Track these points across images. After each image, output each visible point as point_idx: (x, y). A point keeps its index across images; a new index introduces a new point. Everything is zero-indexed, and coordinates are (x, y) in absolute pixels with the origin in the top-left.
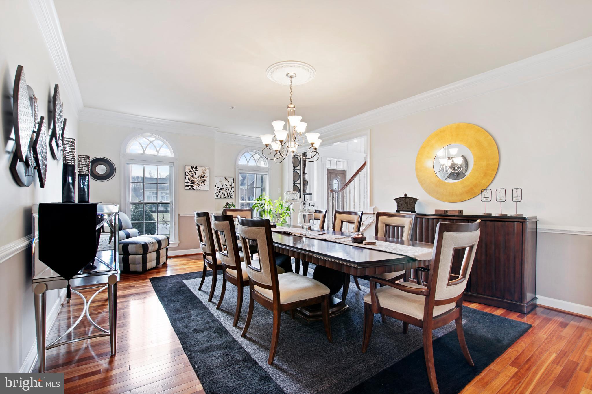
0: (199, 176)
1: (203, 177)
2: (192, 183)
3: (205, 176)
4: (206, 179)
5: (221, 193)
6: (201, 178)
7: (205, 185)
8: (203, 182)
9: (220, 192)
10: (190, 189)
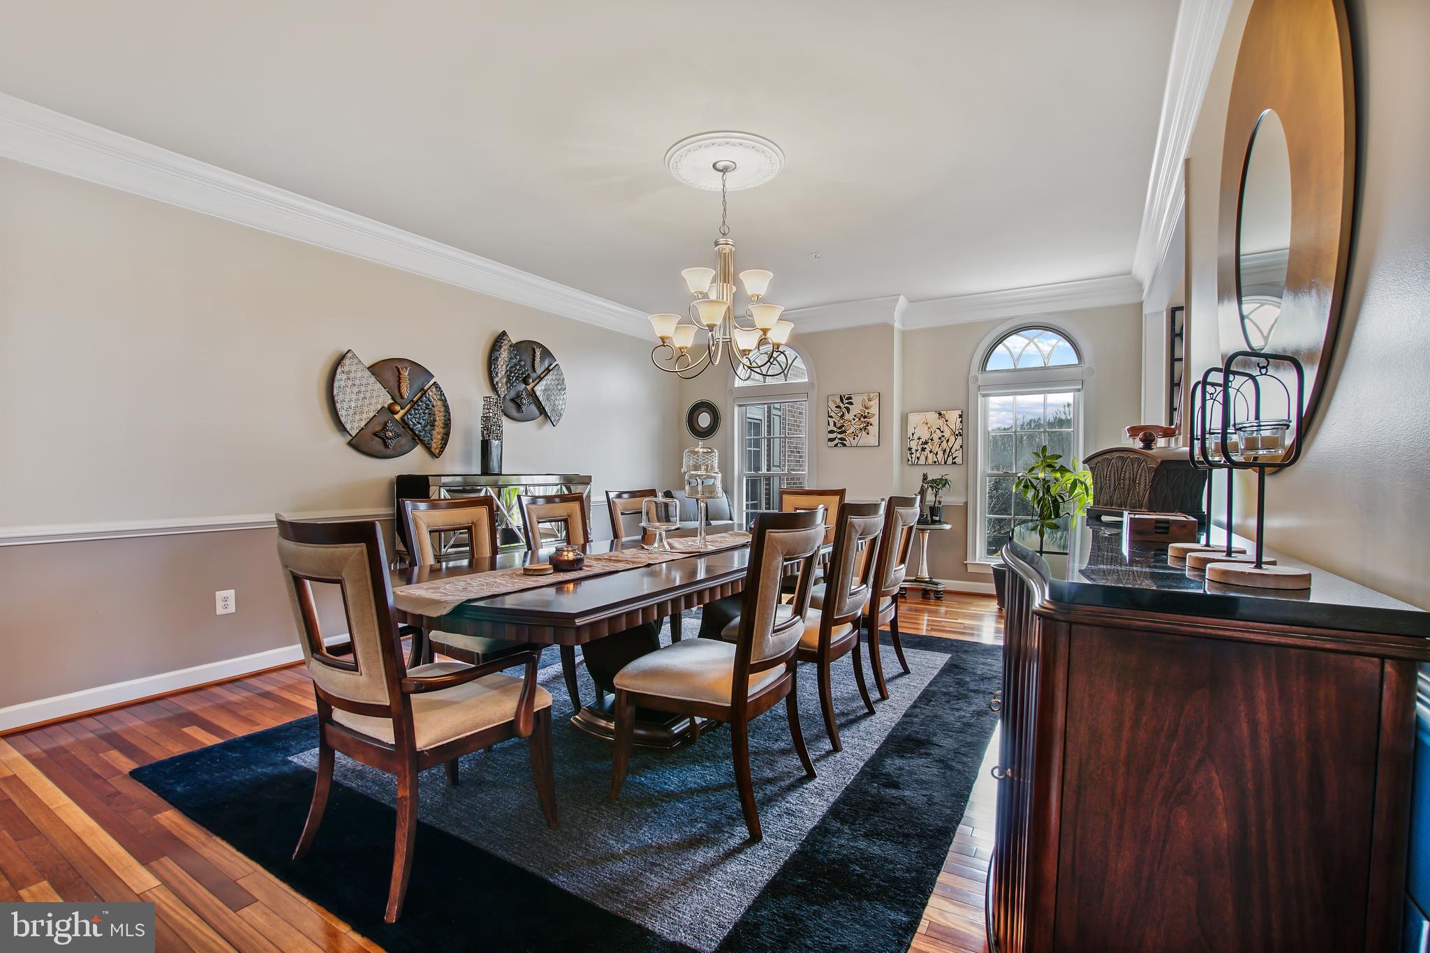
0: (855, 416)
1: (865, 417)
2: (840, 433)
3: (868, 413)
4: (871, 420)
5: (927, 451)
6: (860, 419)
7: (868, 434)
8: (865, 429)
9: (923, 449)
10: (836, 445)
